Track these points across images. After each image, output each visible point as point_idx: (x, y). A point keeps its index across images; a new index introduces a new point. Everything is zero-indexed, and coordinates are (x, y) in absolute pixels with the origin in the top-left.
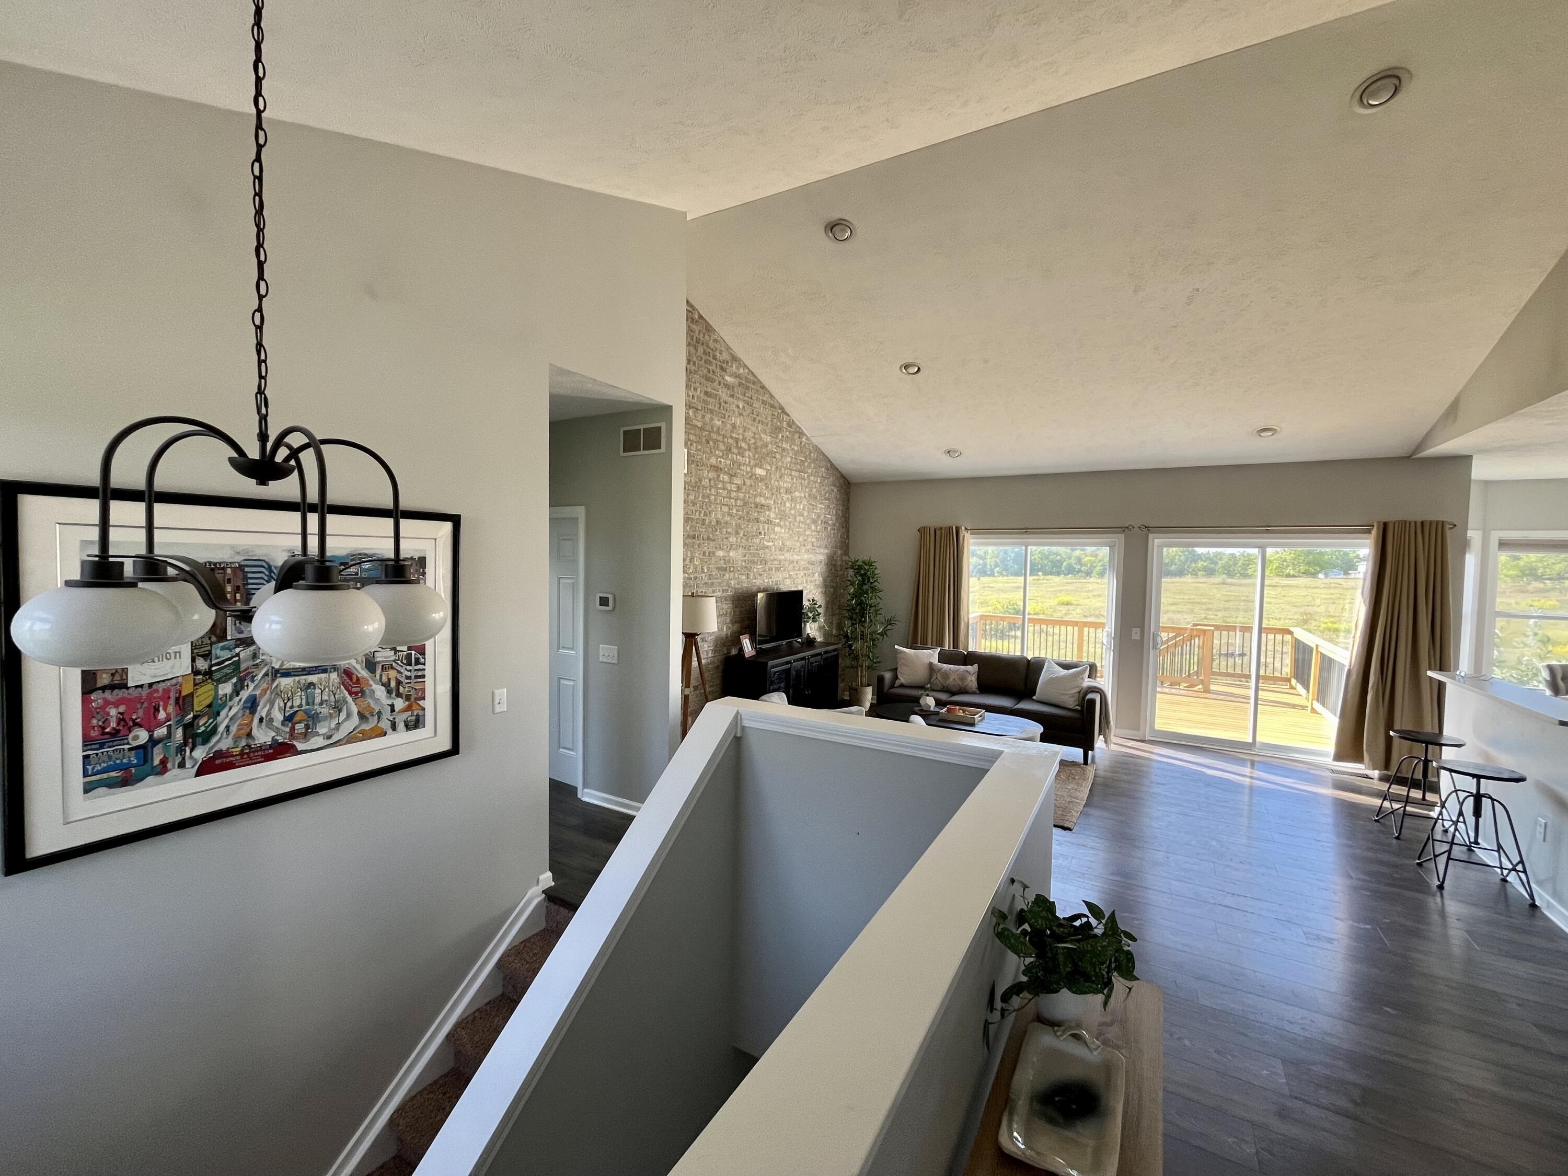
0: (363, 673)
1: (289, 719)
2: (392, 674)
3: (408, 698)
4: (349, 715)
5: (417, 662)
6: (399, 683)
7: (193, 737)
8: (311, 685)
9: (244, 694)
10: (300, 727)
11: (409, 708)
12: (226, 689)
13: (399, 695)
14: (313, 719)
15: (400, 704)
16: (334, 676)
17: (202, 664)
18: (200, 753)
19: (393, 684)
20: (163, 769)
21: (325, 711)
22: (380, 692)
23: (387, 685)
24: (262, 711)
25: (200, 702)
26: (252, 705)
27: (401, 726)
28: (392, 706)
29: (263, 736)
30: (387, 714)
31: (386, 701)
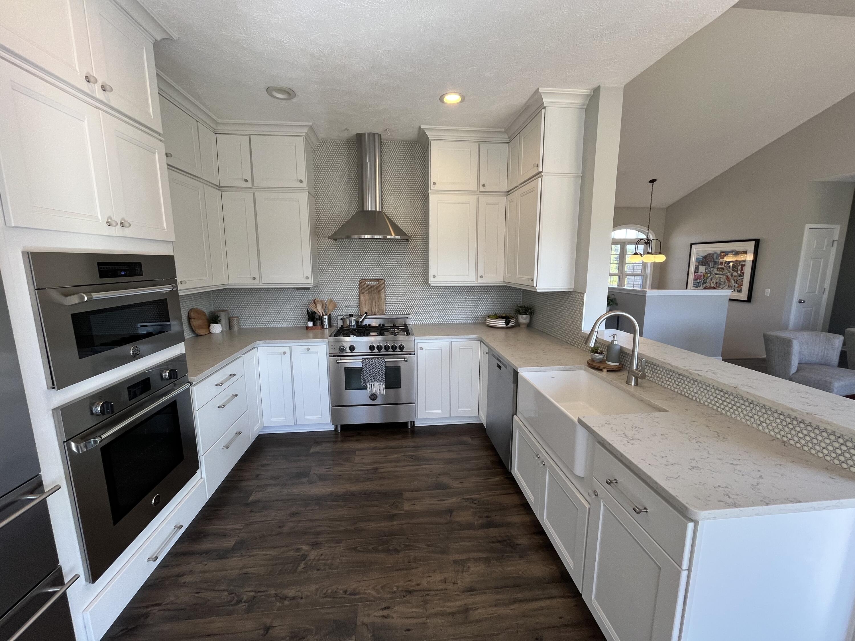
0: (730, 277)
1: (716, 283)
2: (736, 278)
3: (739, 284)
4: (726, 285)
5: (742, 277)
6: (737, 280)
7: (704, 283)
8: (721, 277)
9: (711, 277)
10: (718, 285)
11: (738, 287)
12: (709, 275)
13: (737, 283)
14: (720, 284)
15: (737, 285)
16: (725, 277)
17: (707, 271)
18: (704, 286)
19: (736, 280)
20: (700, 287)
21: (722, 283)
22: (733, 282)
23: (734, 280)
24: (713, 281)
25: (706, 277)
26: (712, 279)
27: (736, 291)
28: (735, 286)
29: (712, 285)
30: (733, 287)
31: (734, 284)
